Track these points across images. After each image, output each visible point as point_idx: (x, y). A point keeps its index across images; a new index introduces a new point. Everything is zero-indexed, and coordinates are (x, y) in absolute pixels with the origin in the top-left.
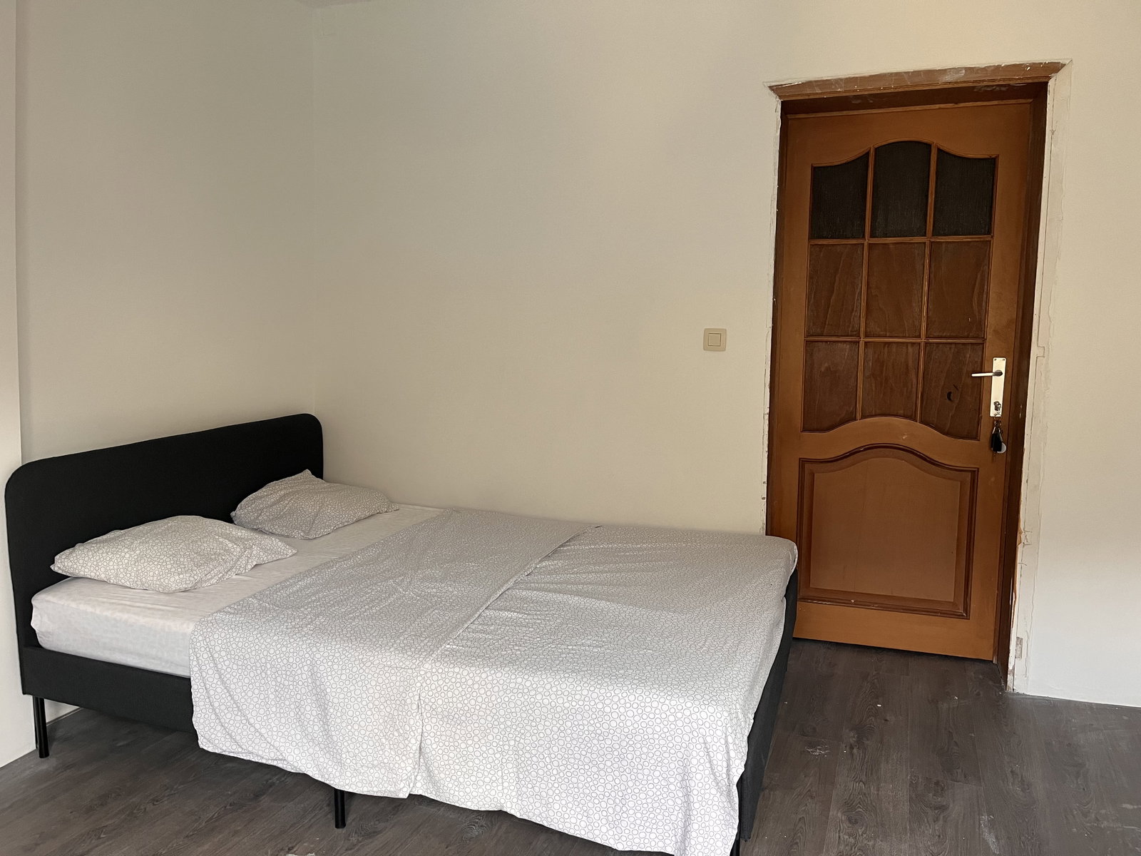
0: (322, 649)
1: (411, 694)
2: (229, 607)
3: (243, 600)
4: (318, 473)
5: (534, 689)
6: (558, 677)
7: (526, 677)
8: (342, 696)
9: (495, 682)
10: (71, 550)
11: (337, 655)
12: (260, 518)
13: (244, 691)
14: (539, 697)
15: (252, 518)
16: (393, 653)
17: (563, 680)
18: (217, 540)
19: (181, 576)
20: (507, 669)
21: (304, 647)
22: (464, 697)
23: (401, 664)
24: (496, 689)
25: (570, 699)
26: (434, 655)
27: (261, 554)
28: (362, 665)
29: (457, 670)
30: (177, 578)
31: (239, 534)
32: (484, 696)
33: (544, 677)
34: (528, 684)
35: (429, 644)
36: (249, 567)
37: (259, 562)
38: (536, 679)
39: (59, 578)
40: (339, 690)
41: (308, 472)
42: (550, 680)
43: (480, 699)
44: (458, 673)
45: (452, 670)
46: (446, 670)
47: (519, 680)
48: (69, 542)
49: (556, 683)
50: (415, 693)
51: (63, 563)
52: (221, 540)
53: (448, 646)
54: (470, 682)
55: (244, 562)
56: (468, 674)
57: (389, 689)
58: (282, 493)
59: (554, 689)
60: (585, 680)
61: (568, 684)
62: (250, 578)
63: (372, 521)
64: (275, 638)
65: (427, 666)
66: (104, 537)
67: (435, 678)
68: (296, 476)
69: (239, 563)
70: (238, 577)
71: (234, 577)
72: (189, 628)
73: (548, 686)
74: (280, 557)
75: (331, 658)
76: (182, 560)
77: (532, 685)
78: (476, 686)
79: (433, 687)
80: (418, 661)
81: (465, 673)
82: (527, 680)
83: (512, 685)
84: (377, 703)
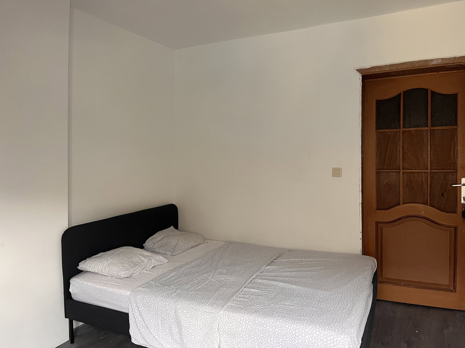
0: (179, 304)
1: (215, 324)
2: (143, 285)
3: (148, 282)
4: (176, 227)
5: (266, 324)
6: (276, 319)
7: (262, 319)
8: (187, 324)
9: (249, 320)
10: (85, 260)
11: (185, 306)
12: (154, 246)
13: (149, 320)
14: (268, 327)
15: (151, 246)
16: (208, 306)
17: (278, 320)
18: (139, 257)
19: (125, 272)
20: (254, 315)
21: (172, 302)
22: (237, 326)
23: (211, 311)
24: (250, 323)
25: (281, 329)
26: (224, 308)
27: (155, 262)
28: (195, 311)
29: (233, 314)
30: (124, 272)
31: (147, 254)
32: (245, 326)
33: (270, 319)
34: (263, 322)
35: (222, 303)
36: (151, 268)
37: (154, 265)
38: (266, 320)
39: (80, 272)
40: (186, 321)
41: (172, 227)
42: (272, 320)
43: (243, 328)
44: (234, 316)
45: (232, 314)
46: (229, 314)
47: (259, 320)
48: (84, 258)
49: (275, 322)
50: (217, 324)
51: (82, 266)
52: (140, 257)
53: (230, 304)
54: (239, 320)
55: (148, 265)
56: (238, 316)
57: (206, 322)
58: (163, 236)
59: (274, 324)
60: (287, 321)
61: (280, 322)
62: (151, 272)
63: (198, 247)
64: (161, 298)
65: (221, 312)
66: (97, 255)
67: (225, 318)
68: (168, 229)
69: (147, 266)
70: (146, 272)
71: (145, 272)
72: (128, 293)
73: (272, 323)
74: (162, 263)
75: (183, 307)
76: (126, 265)
77: (265, 322)
78: (242, 322)
79: (224, 321)
80: (218, 310)
81: (237, 316)
82: (263, 320)
83: (257, 322)
84: (201, 327)
